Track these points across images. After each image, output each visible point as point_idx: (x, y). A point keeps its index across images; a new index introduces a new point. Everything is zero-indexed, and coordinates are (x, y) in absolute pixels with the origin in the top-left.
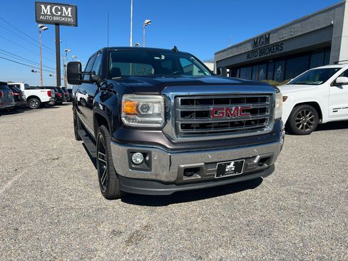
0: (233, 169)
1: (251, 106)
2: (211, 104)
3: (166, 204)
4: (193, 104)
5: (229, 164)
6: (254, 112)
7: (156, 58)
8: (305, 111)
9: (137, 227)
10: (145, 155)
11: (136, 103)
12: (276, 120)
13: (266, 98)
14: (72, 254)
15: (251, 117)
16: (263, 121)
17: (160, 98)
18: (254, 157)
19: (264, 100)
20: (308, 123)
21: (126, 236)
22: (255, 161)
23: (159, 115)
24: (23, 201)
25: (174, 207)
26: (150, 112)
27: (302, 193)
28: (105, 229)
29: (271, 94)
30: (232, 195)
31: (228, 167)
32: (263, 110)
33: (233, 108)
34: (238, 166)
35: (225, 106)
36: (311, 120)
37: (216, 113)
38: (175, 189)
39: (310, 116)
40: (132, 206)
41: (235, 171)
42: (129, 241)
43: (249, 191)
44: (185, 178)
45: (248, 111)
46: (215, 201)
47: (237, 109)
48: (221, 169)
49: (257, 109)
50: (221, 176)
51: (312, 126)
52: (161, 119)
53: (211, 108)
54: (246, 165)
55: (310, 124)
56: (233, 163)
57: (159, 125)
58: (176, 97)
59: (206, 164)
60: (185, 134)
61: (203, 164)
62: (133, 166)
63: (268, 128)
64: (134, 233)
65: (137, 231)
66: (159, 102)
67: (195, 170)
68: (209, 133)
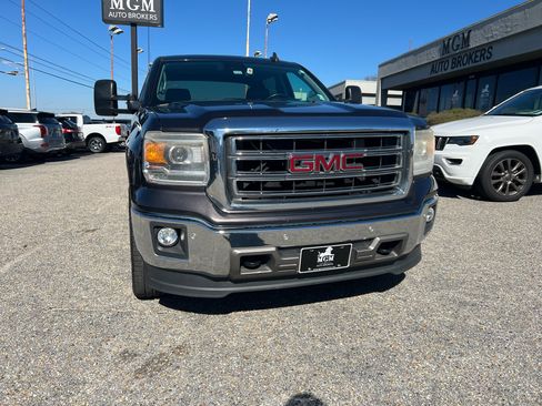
0: (332, 259)
1: (365, 152)
2: (291, 148)
4: (258, 149)
5: (323, 250)
6: (369, 162)
7: (236, 72)
8: (509, 160)
9: (165, 348)
10: (179, 231)
12: (415, 178)
13: (395, 138)
14: (44, 386)
15: (364, 173)
17: (202, 138)
18: (370, 240)
19: (392, 141)
20: (514, 181)
21: (139, 362)
22: (372, 248)
23: (200, 166)
24: (13, 295)
25: (237, 318)
26: (187, 162)
27: (463, 304)
28: (114, 347)
29: (406, 133)
31: (322, 255)
33: (331, 157)
34: (341, 253)
35: (315, 153)
36: (521, 176)
37: (298, 165)
38: (231, 289)
39: (519, 169)
40: (172, 311)
41: (335, 263)
42: (142, 371)
44: (245, 272)
46: (308, 310)
47: (337, 157)
48: (310, 257)
49: (379, 157)
50: (310, 271)
51: (521, 188)
52: (204, 173)
53: (290, 155)
54: (355, 252)
55: (519, 184)
56: (330, 249)
57: (201, 184)
58: (226, 136)
59: (279, 248)
60: (244, 198)
61: (273, 249)
62: (160, 248)
64: (155, 358)
65: (162, 355)
66: (201, 145)
67: (263, 259)
68: (288, 197)
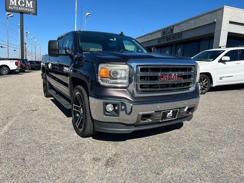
0: (171, 115)
1: (183, 73)
2: (159, 71)
3: (125, 140)
4: (148, 71)
5: (169, 112)
6: (184, 77)
7: (111, 40)
8: (202, 78)
9: (109, 155)
10: (114, 105)
11: (110, 69)
12: (196, 83)
13: (191, 68)
15: (183, 81)
16: (189, 83)
17: (126, 67)
18: (184, 107)
19: (190, 69)
22: (185, 110)
23: (125, 78)
26: (119, 77)
28: (88, 157)
29: (194, 66)
30: (166, 133)
31: (169, 114)
32: (190, 76)
33: (173, 75)
34: (174, 113)
35: (168, 73)
36: (206, 84)
37: (162, 78)
38: (133, 129)
39: (205, 82)
40: (101, 141)
41: (172, 117)
42: (107, 164)
43: (176, 131)
44: (142, 122)
45: (181, 76)
47: (175, 75)
48: (164, 115)
49: (187, 75)
50: (164, 120)
51: (206, 89)
52: (126, 81)
54: (180, 113)
55: (205, 87)
56: (171, 111)
57: (124, 85)
58: (137, 66)
59: (155, 111)
60: (142, 91)
62: (107, 113)
63: (192, 89)
64: (108, 159)
65: (110, 158)
66: (125, 70)
67: (148, 116)
68: (158, 91)
